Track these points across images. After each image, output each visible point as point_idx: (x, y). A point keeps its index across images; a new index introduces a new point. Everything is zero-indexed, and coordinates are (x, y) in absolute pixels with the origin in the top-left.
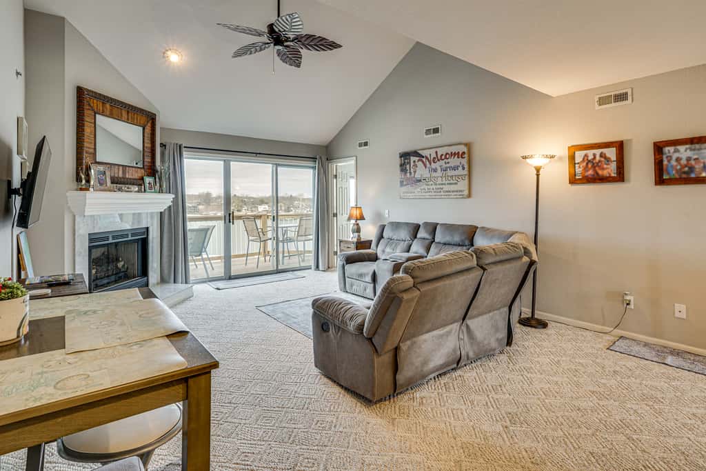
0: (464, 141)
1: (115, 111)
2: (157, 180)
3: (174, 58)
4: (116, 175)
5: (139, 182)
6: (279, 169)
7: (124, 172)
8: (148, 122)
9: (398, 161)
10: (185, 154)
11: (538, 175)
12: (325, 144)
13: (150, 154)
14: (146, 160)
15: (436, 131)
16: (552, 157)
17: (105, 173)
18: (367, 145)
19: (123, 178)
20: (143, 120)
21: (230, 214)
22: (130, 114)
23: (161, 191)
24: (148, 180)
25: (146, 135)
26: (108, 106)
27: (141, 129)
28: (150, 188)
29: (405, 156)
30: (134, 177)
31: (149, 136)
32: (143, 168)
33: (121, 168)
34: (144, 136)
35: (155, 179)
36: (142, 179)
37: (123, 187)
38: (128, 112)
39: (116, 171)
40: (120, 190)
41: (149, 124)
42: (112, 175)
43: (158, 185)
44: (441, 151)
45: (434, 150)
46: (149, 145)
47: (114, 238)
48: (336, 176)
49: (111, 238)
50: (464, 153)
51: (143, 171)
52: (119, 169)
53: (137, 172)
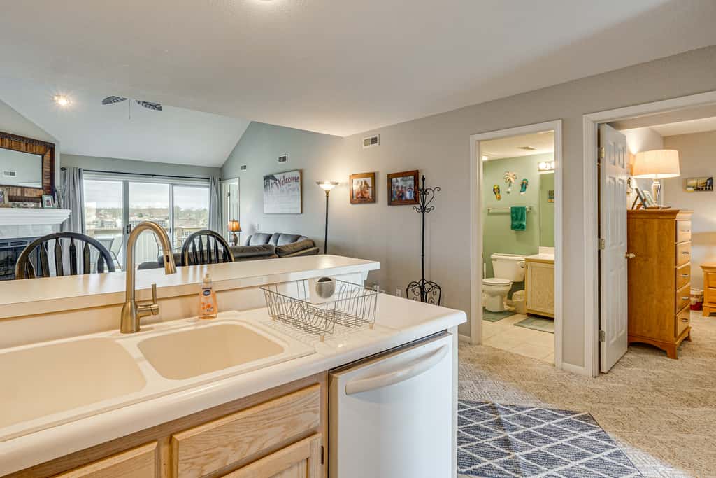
0: (299, 168)
1: (13, 144)
2: (56, 198)
3: (63, 102)
4: (15, 195)
5: (38, 200)
6: (175, 188)
7: (22, 192)
8: (47, 151)
9: (262, 182)
10: (84, 176)
11: (327, 197)
12: (220, 166)
13: (49, 177)
14: (45, 182)
15: (284, 159)
16: (337, 184)
17: (3, 193)
18: (245, 169)
19: (22, 197)
20: (42, 149)
21: (127, 227)
22: (29, 146)
23: (59, 207)
24: (46, 198)
25: (45, 162)
26: (7, 140)
27: (40, 157)
28: (49, 205)
29: (267, 178)
30: (32, 196)
31: (49, 162)
32: (42, 188)
33: (19, 189)
34: (43, 163)
35: (54, 197)
36: (41, 197)
37: (21, 204)
38: (26, 144)
39: (15, 191)
40: (18, 206)
41: (48, 153)
42: (11, 194)
43: (56, 202)
44: (287, 175)
45: (283, 174)
46: (48, 170)
47: (12, 244)
48: (229, 195)
49: (9, 244)
50: (298, 178)
51: (42, 191)
52: (17, 190)
53: (36, 192)
